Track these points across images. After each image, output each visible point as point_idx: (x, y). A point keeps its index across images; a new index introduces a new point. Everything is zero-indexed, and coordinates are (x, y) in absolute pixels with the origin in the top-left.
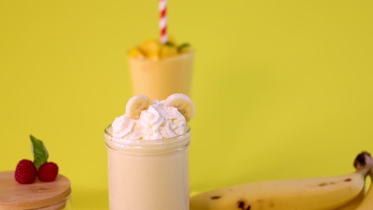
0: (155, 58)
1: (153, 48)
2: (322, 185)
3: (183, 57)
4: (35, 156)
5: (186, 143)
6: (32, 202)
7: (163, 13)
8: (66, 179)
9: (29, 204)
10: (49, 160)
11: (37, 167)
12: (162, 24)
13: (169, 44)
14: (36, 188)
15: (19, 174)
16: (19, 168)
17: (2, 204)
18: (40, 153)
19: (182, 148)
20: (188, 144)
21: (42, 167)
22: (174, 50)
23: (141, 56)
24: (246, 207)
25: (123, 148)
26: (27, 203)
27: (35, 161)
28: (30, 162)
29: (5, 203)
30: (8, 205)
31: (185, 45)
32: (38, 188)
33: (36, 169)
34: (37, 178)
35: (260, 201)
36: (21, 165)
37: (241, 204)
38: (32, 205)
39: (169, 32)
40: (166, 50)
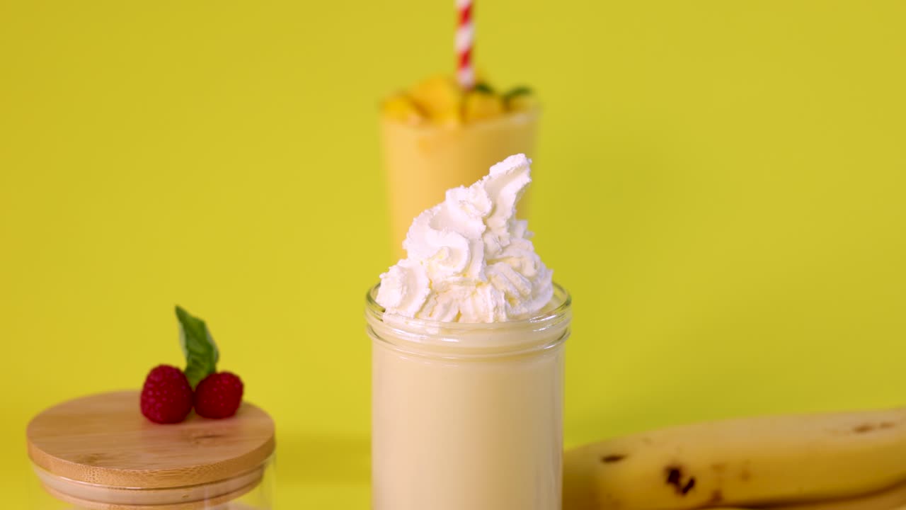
0: (451, 122)
1: (445, 98)
2: (863, 429)
3: (517, 120)
4: (188, 359)
5: (559, 331)
6: (194, 468)
7: (466, 16)
8: (261, 414)
9: (187, 473)
10: (221, 367)
11: (194, 382)
12: (462, 39)
13: (482, 88)
14: (194, 435)
15: (152, 400)
16: (150, 385)
17: (124, 474)
18: (201, 350)
19: (553, 343)
20: (564, 334)
21: (202, 383)
22: (494, 104)
23: (414, 117)
24: (684, 481)
25: (419, 341)
26: (182, 470)
27: (189, 369)
28: (177, 371)
29: (131, 471)
30: (138, 475)
31: (521, 92)
32: (200, 434)
33: (190, 388)
34: (193, 411)
35: (718, 468)
36: (156, 379)
37: (673, 475)
38: (194, 475)
39: (479, 59)
40: (476, 102)
